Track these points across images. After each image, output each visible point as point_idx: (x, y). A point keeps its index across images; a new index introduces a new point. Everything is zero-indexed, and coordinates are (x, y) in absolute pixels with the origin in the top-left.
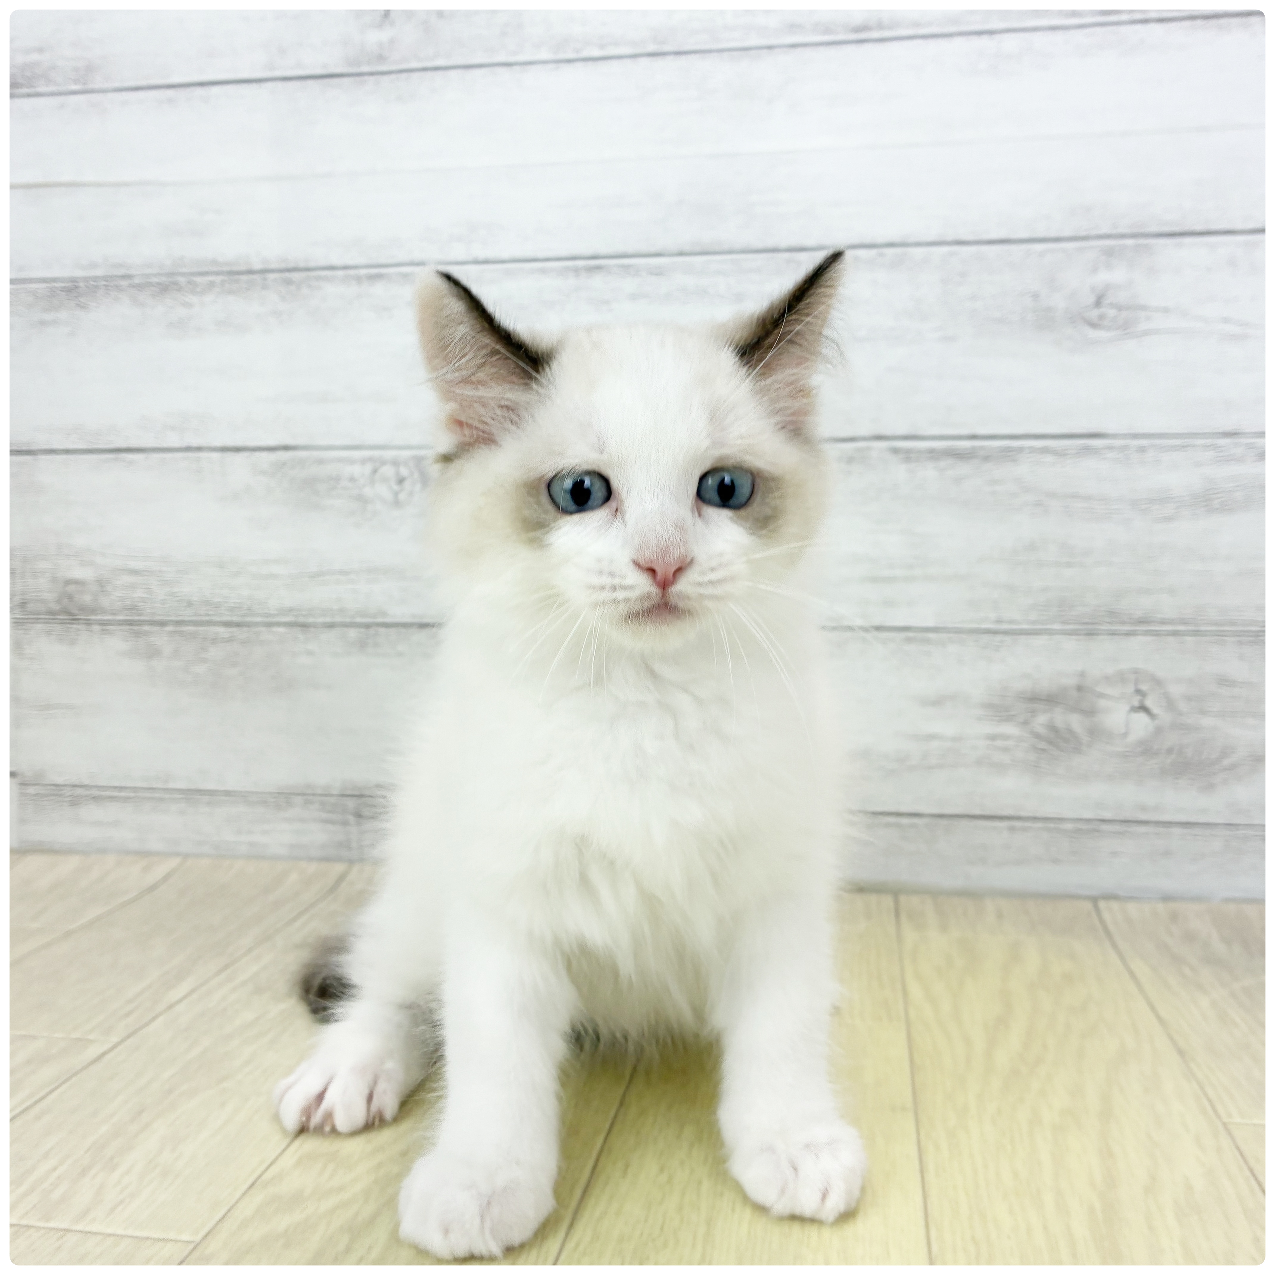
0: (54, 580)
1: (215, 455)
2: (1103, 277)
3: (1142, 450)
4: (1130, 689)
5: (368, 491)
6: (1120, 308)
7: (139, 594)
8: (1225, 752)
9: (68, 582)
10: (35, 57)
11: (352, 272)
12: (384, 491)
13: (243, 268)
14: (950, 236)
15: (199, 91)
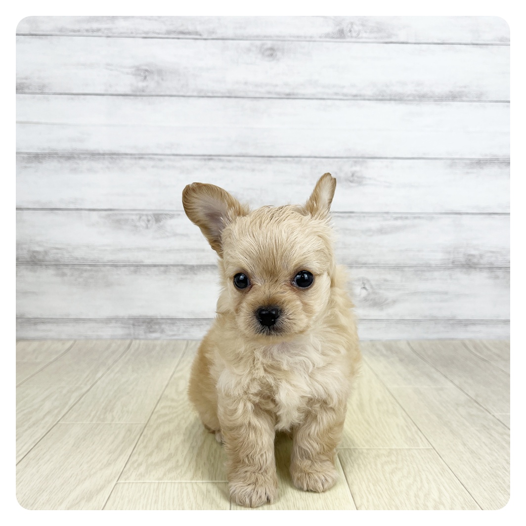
0: (29, 251)
1: (87, 212)
2: (354, 169)
3: (364, 217)
4: (361, 283)
5: (138, 224)
6: (358, 177)
7: (60, 255)
8: (386, 300)
9: (34, 252)
10: (24, 81)
11: (134, 156)
12: (143, 224)
13: (97, 152)
14: (313, 155)
15: (82, 96)
